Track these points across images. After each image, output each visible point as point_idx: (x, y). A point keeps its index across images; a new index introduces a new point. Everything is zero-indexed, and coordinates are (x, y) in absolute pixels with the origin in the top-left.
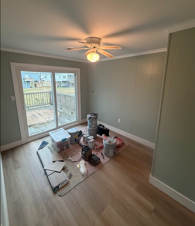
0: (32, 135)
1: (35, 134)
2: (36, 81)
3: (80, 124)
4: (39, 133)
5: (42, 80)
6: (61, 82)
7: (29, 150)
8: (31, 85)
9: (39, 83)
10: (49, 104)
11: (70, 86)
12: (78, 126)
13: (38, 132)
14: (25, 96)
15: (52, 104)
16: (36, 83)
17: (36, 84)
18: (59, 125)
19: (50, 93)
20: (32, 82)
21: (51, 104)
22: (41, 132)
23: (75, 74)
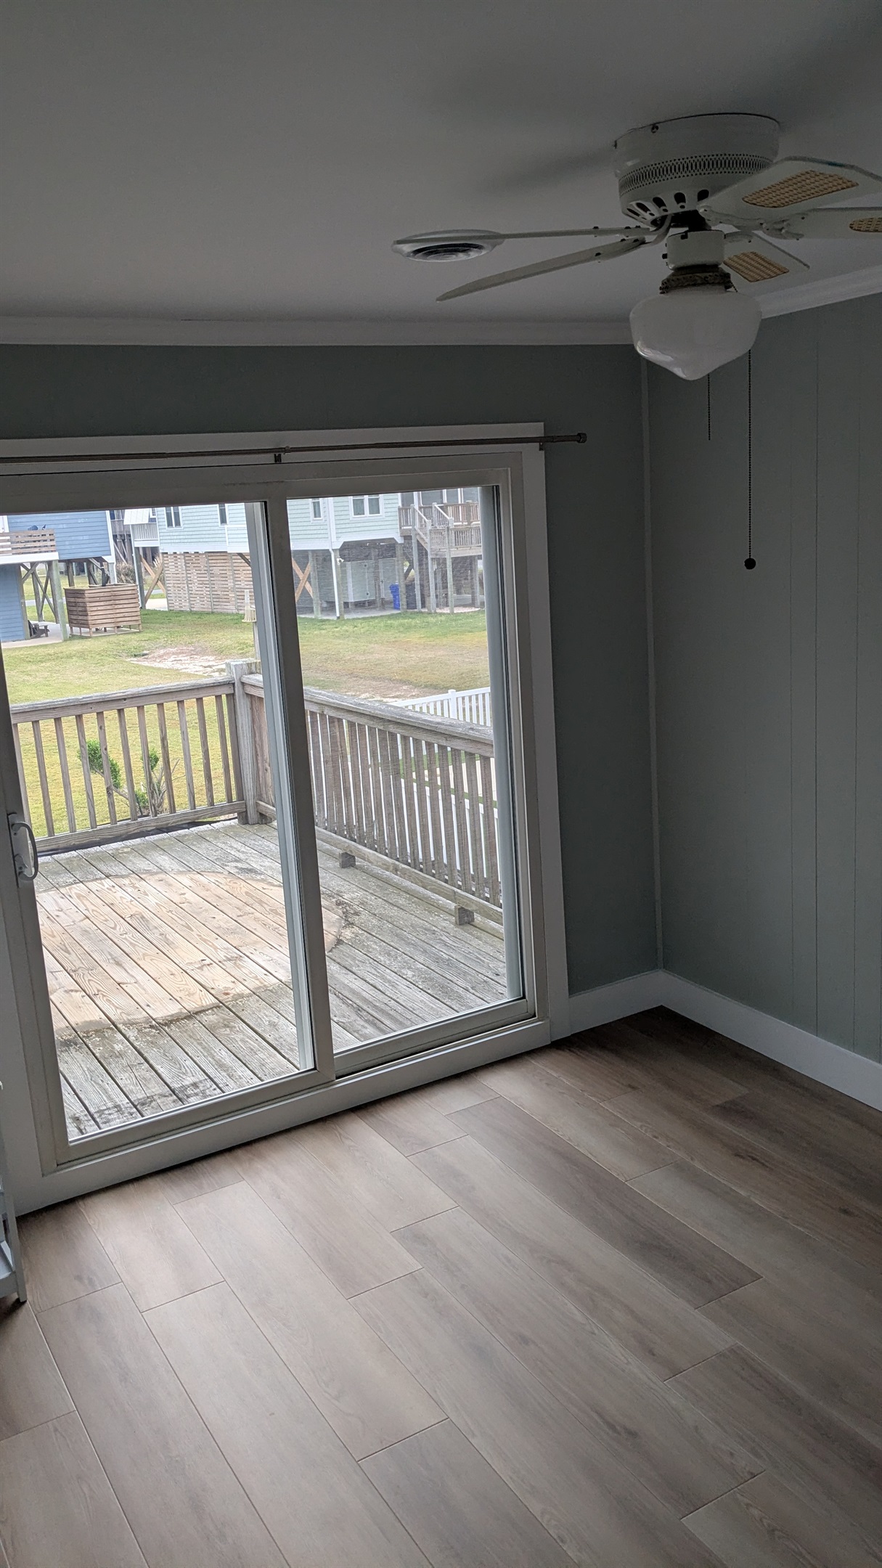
0: (92, 1130)
1: (117, 1123)
2: (80, 562)
3: (559, 1045)
4: (150, 1115)
5: (139, 543)
6: (335, 560)
7: (79, 1278)
8: (30, 603)
9: (106, 579)
10: (222, 811)
11: (432, 600)
12: (539, 1065)
13: (137, 1106)
14: (24, 734)
15: (252, 814)
16: (81, 583)
17: (80, 593)
18: (344, 1042)
19: (230, 691)
20: (41, 569)
21: (244, 818)
22: (170, 1108)
23: (493, 496)
